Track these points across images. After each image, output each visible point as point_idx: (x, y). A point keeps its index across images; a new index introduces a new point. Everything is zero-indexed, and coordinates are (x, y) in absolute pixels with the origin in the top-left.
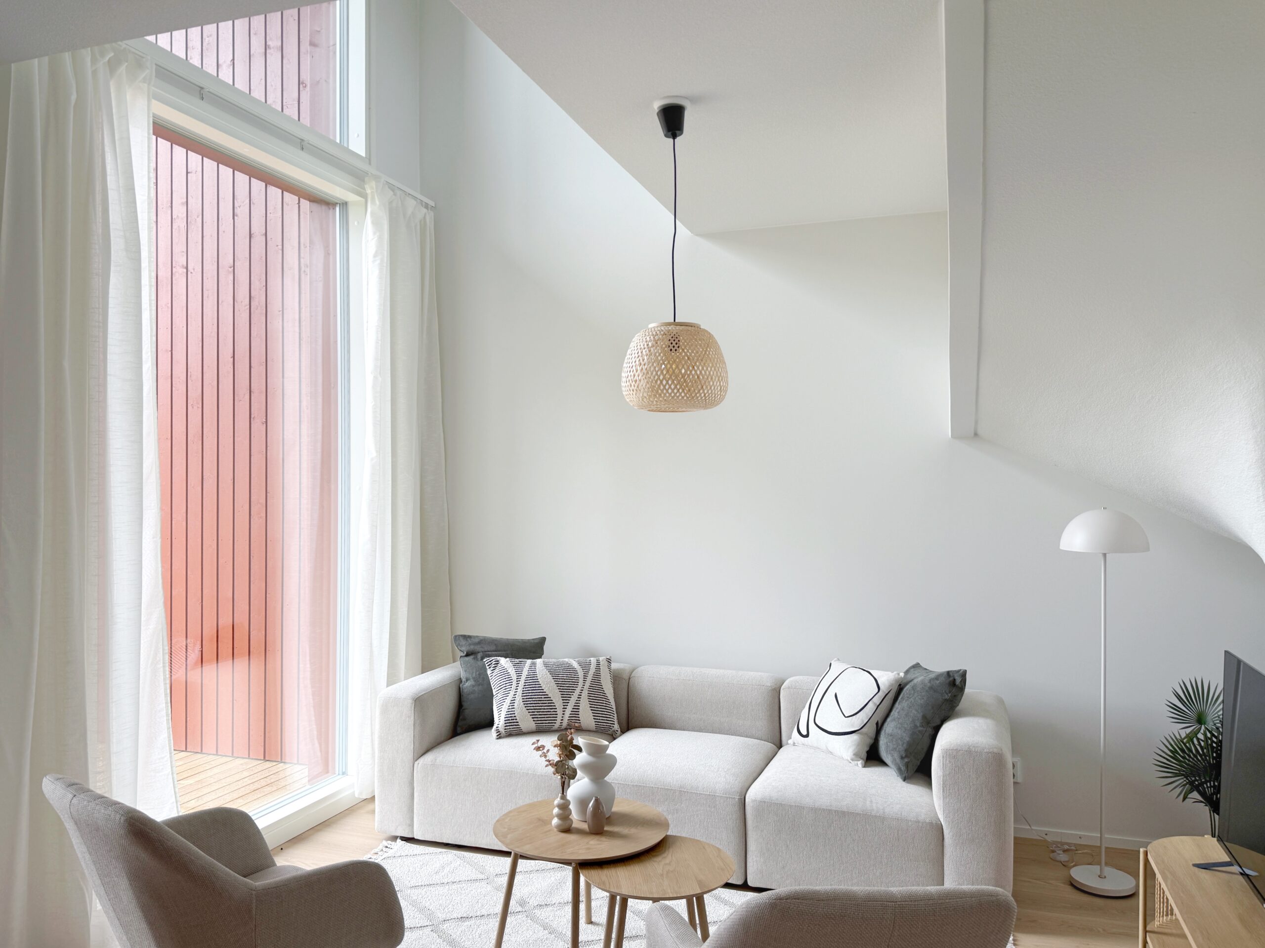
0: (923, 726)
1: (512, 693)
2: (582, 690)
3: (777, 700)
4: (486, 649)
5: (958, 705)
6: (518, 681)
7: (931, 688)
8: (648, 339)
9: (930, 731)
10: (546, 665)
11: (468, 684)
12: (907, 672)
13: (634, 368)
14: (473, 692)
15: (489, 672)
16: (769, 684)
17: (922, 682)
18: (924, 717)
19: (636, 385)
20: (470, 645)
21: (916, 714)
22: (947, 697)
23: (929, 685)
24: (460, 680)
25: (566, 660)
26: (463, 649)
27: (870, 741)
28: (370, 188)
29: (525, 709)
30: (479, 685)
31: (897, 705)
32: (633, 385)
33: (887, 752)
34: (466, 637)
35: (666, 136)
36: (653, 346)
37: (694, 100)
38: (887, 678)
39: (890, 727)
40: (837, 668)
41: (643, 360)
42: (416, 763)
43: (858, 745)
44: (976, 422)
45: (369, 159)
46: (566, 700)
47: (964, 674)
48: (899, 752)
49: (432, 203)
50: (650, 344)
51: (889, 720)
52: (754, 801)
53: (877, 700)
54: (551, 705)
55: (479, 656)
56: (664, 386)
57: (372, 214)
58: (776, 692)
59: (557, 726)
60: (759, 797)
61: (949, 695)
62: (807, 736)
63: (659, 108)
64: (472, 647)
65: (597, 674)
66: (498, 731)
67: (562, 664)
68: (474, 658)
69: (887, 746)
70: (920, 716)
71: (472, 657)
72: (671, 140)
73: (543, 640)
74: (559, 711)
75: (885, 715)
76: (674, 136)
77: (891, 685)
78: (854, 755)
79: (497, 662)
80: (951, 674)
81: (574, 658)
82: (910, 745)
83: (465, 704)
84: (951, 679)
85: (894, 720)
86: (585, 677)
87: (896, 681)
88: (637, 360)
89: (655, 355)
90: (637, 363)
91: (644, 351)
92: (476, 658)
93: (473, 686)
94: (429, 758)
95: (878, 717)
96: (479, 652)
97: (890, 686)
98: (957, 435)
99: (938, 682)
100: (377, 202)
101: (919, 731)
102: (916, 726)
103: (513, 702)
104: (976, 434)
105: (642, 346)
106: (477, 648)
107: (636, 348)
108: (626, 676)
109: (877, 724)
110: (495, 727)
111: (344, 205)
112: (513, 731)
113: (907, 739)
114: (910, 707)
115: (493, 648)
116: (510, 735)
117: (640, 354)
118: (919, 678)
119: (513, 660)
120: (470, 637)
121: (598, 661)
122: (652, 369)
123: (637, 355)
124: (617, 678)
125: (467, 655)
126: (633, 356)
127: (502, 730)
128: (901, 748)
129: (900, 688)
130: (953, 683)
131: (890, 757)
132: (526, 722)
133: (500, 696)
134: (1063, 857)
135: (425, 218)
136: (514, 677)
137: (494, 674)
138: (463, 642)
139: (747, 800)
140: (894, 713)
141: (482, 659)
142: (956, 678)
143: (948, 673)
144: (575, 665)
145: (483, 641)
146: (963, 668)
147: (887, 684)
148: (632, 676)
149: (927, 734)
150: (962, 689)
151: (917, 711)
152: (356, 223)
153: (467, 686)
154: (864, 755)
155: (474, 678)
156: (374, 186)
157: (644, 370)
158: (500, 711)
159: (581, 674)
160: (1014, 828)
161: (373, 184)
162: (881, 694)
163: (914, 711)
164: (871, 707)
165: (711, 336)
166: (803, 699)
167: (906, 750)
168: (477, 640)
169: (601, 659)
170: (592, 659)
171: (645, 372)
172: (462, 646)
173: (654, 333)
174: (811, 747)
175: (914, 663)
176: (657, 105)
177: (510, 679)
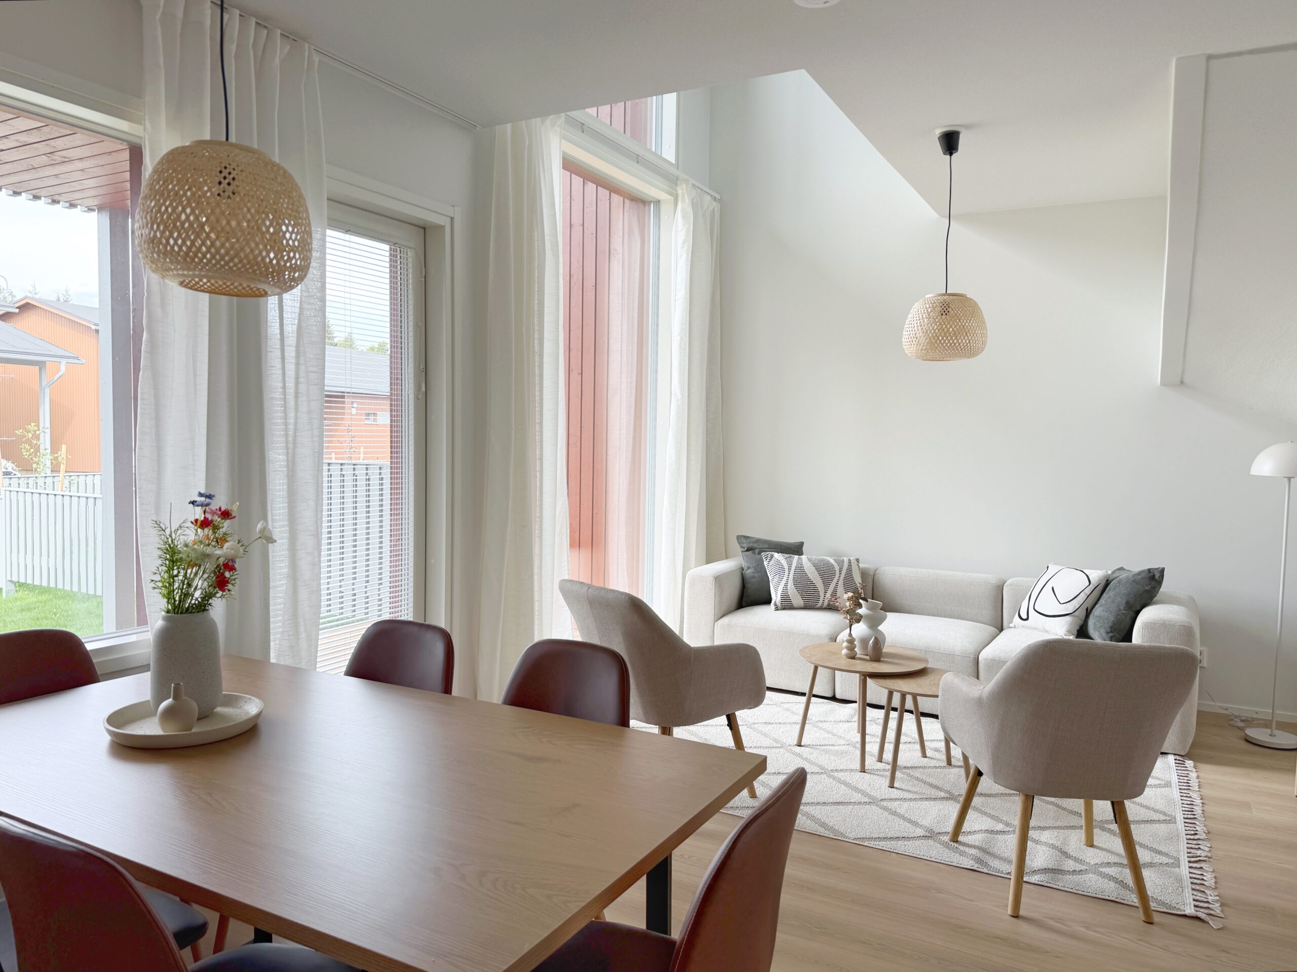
0: (1126, 610)
1: (785, 578)
2: (838, 580)
3: (1000, 595)
4: (761, 546)
5: (1156, 596)
6: (790, 569)
7: (1134, 581)
8: (928, 306)
9: (1132, 614)
10: (810, 560)
11: (749, 571)
12: (1113, 572)
13: (916, 328)
14: (754, 577)
15: (765, 563)
16: (994, 582)
17: (1127, 577)
18: (1127, 603)
19: (917, 341)
20: (749, 543)
21: (1121, 601)
22: (1147, 588)
23: (1132, 579)
24: (742, 569)
25: (825, 558)
26: (744, 545)
27: (1080, 622)
28: (682, 190)
29: (795, 590)
30: (758, 572)
31: (1104, 595)
32: (914, 340)
33: (1094, 629)
34: (746, 537)
35: (945, 154)
36: (932, 311)
37: (967, 127)
38: (1096, 575)
39: (1097, 611)
40: (1053, 569)
41: (924, 322)
42: (716, 623)
43: (1071, 625)
44: (1183, 372)
45: (677, 165)
46: (826, 585)
47: (1162, 571)
48: (1105, 628)
49: (718, 197)
50: (929, 310)
51: (1097, 606)
52: (986, 659)
53: (1088, 591)
54: (816, 590)
55: (757, 551)
56: (940, 341)
57: (683, 210)
58: (1000, 589)
59: (820, 604)
60: (990, 656)
61: (1149, 587)
62: (1027, 619)
63: (939, 134)
64: (751, 544)
65: (850, 569)
66: (775, 605)
67: (823, 560)
68: (753, 553)
69: (1095, 625)
70: (1124, 602)
71: (751, 552)
72: (948, 157)
73: (802, 544)
74: (822, 594)
75: (1094, 603)
76: (951, 154)
77: (1101, 580)
78: (1067, 631)
79: (772, 556)
80: (1151, 571)
81: (831, 557)
82: (1114, 624)
83: (748, 586)
84: (1152, 574)
85: (1101, 606)
86: (840, 571)
87: (1105, 577)
88: (919, 322)
89: (933, 318)
90: (918, 324)
91: (924, 315)
92: (754, 553)
93: (754, 573)
94: (726, 620)
95: (1089, 604)
96: (756, 548)
97: (1099, 581)
98: (1164, 383)
99: (1140, 577)
100: (687, 201)
101: (1123, 614)
102: (1120, 610)
103: (786, 585)
104: (1182, 382)
105: (923, 311)
106: (755, 545)
107: (917, 313)
108: (872, 573)
109: (1087, 609)
110: (773, 602)
111: (657, 202)
112: (787, 605)
113: (1113, 619)
114: (1115, 596)
115: (767, 546)
116: (784, 608)
117: (921, 317)
118: (1123, 576)
119: (784, 555)
120: (749, 537)
121: (850, 561)
122: (931, 328)
123: (918, 319)
124: (864, 574)
125: (747, 550)
126: (915, 319)
127: (779, 604)
128: (1108, 626)
129: (1107, 583)
130: (1152, 578)
131: (1097, 633)
132: (797, 600)
133: (776, 580)
134: (1241, 724)
135: (714, 209)
136: (786, 567)
137: (770, 564)
138: (744, 541)
139: (980, 658)
140: (1102, 601)
141: (759, 553)
142: (1156, 574)
143: (1149, 570)
144: (832, 561)
145: (758, 541)
146: (1161, 566)
147: (1097, 579)
148: (877, 572)
149: (1129, 616)
150: (1159, 582)
151: (1121, 598)
152: (666, 217)
153: (749, 572)
154: (1075, 632)
155: (754, 567)
156: (685, 188)
157: (924, 329)
158: (776, 590)
159: (837, 568)
160: (1198, 703)
161: (684, 186)
162: (1092, 587)
163: (1119, 599)
164: (1082, 597)
165: (976, 304)
166: (1023, 593)
167: (1111, 627)
168: (754, 540)
169: (852, 558)
170: (844, 558)
171: (925, 331)
172: (743, 543)
173: (933, 302)
174: (1030, 628)
175: (1120, 567)
176: (939, 132)
177: (783, 568)
